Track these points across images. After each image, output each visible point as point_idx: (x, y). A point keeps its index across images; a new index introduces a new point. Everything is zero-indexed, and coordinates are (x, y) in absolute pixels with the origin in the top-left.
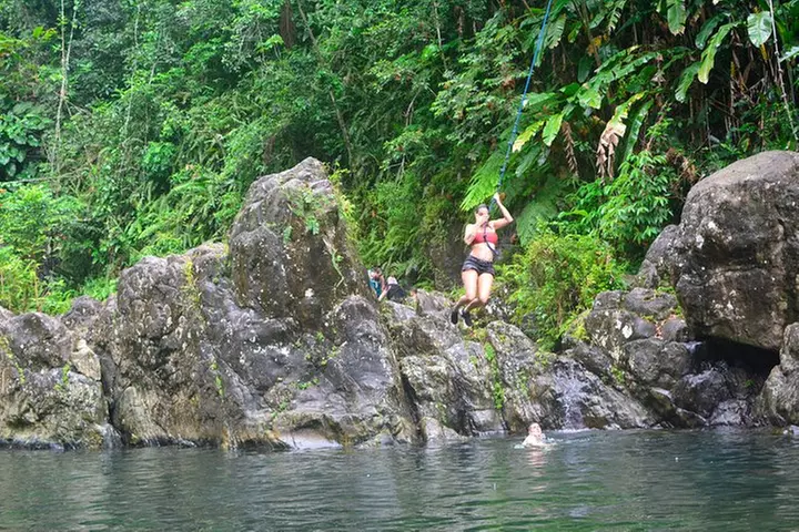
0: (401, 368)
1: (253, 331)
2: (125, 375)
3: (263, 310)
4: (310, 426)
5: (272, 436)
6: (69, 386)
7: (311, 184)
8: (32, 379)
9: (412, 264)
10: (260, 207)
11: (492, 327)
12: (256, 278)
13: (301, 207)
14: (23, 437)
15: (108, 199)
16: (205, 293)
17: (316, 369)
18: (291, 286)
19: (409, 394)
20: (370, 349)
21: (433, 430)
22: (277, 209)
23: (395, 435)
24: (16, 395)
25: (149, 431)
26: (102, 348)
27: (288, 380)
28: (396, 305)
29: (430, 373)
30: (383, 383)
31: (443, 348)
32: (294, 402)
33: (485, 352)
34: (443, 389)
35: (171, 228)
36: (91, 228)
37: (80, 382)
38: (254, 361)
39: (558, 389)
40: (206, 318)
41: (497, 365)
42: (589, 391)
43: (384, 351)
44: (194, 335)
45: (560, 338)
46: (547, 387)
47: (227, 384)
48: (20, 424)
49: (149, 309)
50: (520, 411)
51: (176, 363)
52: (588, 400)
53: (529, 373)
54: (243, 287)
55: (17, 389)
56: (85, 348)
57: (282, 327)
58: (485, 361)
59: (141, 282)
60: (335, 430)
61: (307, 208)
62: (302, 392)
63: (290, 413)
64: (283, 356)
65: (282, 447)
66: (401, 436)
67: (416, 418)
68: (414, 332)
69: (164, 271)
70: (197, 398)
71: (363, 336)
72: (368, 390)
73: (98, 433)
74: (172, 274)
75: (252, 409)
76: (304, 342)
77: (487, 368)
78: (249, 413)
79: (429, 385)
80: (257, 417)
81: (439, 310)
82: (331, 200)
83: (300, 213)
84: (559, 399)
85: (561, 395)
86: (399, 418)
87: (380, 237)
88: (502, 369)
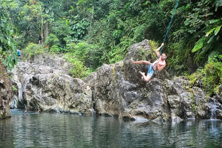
0: (167, 98)
1: (128, 87)
2: (98, 96)
3: (131, 81)
4: (140, 114)
5: (130, 116)
6: (83, 98)
7: (145, 47)
8: (75, 96)
9: (182, 66)
10: (131, 53)
11: (193, 88)
12: (129, 72)
13: (141, 53)
14: (72, 111)
15: (104, 45)
16: (117, 75)
17: (143, 98)
18: (138, 75)
19: (168, 107)
20: (158, 94)
21: (174, 117)
22: (135, 54)
23: (162, 118)
24: (71, 100)
25: (103, 111)
26: (93, 88)
27: (136, 101)
28: (168, 81)
29: (175, 101)
30: (161, 103)
31: (180, 94)
32: (137, 107)
33: (190, 95)
34: (178, 105)
35: (119, 53)
36: (99, 53)
37: (86, 97)
38: (127, 95)
39: (210, 107)
40: (117, 82)
41: (194, 99)
42: (219, 109)
43: (162, 94)
44: (114, 87)
45: (214, 92)
46: (207, 106)
47: (121, 101)
48: (71, 107)
49: (104, 79)
50: (199, 113)
51: (110, 94)
52: (218, 111)
53: (203, 102)
54: (126, 75)
55: (71, 98)
56: (88, 88)
57: (135, 86)
58: (191, 98)
59: (102, 71)
60: (147, 116)
61: (143, 54)
62: (139, 104)
63: (136, 110)
64: (135, 94)
65: (133, 120)
66: (164, 118)
67: (170, 113)
68: (172, 89)
69: (108, 69)
70: (114, 104)
71: (156, 90)
72: (156, 105)
73: (90, 111)
74: (109, 70)
75: (126, 108)
76: (141, 90)
77: (191, 100)
78: (125, 109)
79: (174, 104)
80: (127, 110)
81: (180, 82)
82: (149, 52)
83: (141, 55)
84: (210, 110)
85: (210, 109)
86: (164, 113)
87: (175, 58)
88: (195, 100)
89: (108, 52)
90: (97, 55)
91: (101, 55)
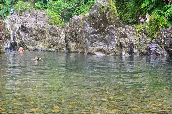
0: (120, 40)
1: (91, 31)
2: (69, 39)
3: (94, 27)
4: (100, 51)
5: (93, 52)
6: (59, 40)
7: (105, 3)
8: (52, 38)
10: (94, 7)
11: (139, 34)
12: (93, 21)
13: (102, 7)
14: (50, 49)
15: (75, 3)
16: (84, 23)
17: (103, 40)
18: (99, 23)
19: (121, 46)
20: (113, 36)
21: (124, 53)
22: (97, 7)
23: (115, 54)
24: (49, 41)
25: (73, 50)
26: (66, 33)
27: (97, 41)
28: (121, 28)
29: (125, 42)
30: (115, 43)
31: (129, 37)
32: (98, 46)
33: (137, 38)
34: (128, 45)
35: (87, 10)
36: (72, 9)
37: (61, 39)
38: (91, 37)
39: (150, 47)
40: (84, 28)
41: (139, 41)
42: (156, 48)
43: (116, 37)
44: (81, 32)
45: (154, 37)
46: (148, 46)
47: (86, 42)
48: (50, 47)
49: (74, 26)
50: (142, 51)
51: (78, 37)
52: (156, 50)
53: (145, 43)
54: (90, 23)
55: (50, 40)
56: (63, 33)
57: (97, 31)
58: (137, 40)
59: (73, 20)
60: (104, 52)
61: (103, 7)
62: (99, 44)
63: (97, 48)
64: (96, 37)
65: (94, 54)
66: (117, 54)
67: (121, 50)
68: (124, 34)
69: (77, 19)
70: (81, 44)
71: (112, 34)
72: (111, 44)
73: (63, 49)
74: (79, 19)
75: (90, 47)
76: (101, 34)
77: (137, 42)
78: (89, 47)
79: (125, 44)
80: (91, 48)
81: (130, 29)
82: (108, 6)
83: (102, 8)
84: (150, 49)
85: (151, 48)
86: (117, 50)
87: (128, 14)
88: (140, 42)
89: (78, 9)
90: (70, 11)
91: (73, 11)
